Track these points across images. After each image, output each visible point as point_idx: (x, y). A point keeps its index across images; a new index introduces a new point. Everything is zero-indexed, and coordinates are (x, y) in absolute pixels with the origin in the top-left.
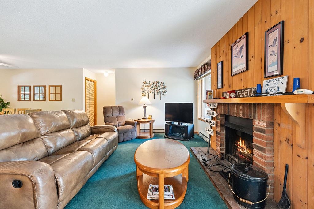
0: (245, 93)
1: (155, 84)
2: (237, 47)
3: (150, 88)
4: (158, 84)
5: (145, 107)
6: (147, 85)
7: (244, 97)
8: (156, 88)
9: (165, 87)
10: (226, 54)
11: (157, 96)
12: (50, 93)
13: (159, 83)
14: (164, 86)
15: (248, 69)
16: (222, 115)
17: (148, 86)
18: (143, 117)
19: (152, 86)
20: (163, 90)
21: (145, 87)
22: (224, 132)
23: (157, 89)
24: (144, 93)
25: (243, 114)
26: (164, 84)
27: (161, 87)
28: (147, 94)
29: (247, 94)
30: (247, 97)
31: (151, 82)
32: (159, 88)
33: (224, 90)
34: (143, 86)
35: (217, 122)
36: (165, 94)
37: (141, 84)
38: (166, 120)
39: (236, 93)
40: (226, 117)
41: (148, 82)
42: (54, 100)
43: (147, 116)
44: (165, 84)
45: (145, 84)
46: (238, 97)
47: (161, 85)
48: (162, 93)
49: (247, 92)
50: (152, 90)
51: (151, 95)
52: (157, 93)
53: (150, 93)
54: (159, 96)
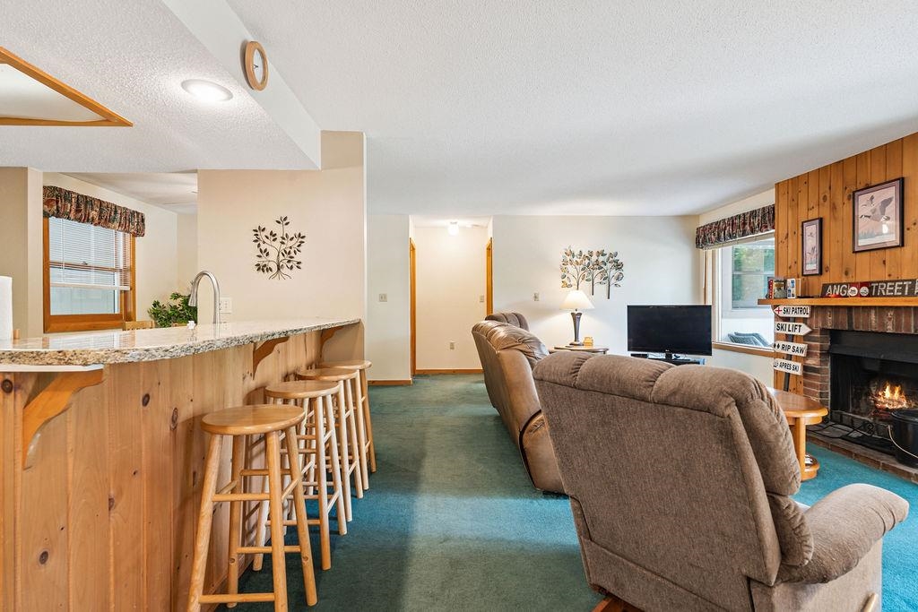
0: (897, 288)
1: (594, 258)
2: (872, 198)
3: (581, 267)
4: (601, 259)
6: (575, 259)
7: (894, 296)
8: (598, 267)
9: (619, 266)
10: (834, 204)
11: (601, 289)
13: (603, 255)
14: (616, 261)
15: (902, 244)
17: (577, 263)
18: (573, 340)
19: (587, 261)
20: (614, 273)
21: (569, 267)
23: (598, 271)
24: (565, 279)
25: (898, 326)
26: (616, 258)
27: (609, 265)
28: (574, 282)
29: (903, 291)
30: (903, 295)
31: (585, 252)
32: (605, 267)
34: (565, 263)
36: (618, 283)
37: (558, 257)
38: (629, 350)
39: (870, 289)
41: (577, 253)
43: (581, 340)
44: (620, 258)
45: (568, 258)
46: (876, 296)
47: (611, 259)
48: (613, 281)
49: (904, 286)
50: (586, 274)
51: (585, 285)
52: (600, 281)
53: (581, 280)
54: (604, 287)
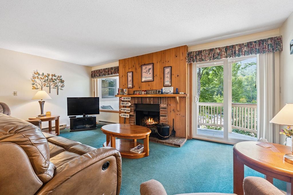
0: (153, 92)
1: (50, 77)
2: (146, 67)
3: (44, 80)
4: (54, 78)
5: (42, 104)
6: (40, 76)
7: (152, 94)
8: (52, 81)
9: (62, 81)
10: (136, 68)
11: (54, 91)
13: (55, 76)
14: (61, 80)
15: (153, 81)
16: (135, 104)
17: (41, 78)
18: (40, 114)
19: (47, 78)
20: (60, 84)
21: (36, 80)
22: (135, 114)
23: (52, 83)
24: (34, 85)
25: (154, 102)
26: (61, 78)
27: (58, 81)
28: (39, 87)
29: (154, 93)
30: (154, 94)
31: (45, 74)
32: (56, 81)
33: (134, 89)
34: (34, 77)
35: (131, 109)
36: (62, 88)
37: (30, 75)
38: (68, 115)
39: (146, 92)
40: (136, 105)
41: (41, 73)
43: (45, 113)
44: (63, 78)
45: (36, 76)
46: (148, 94)
47: (58, 78)
48: (60, 87)
49: (154, 92)
50: (46, 83)
51: (46, 89)
52: (53, 87)
53: (43, 86)
54: (56, 90)
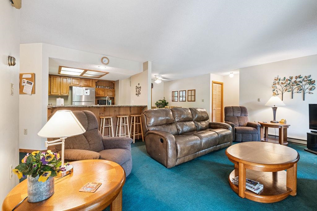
1: (293, 80)
3: (285, 85)
4: (298, 80)
5: (275, 109)
6: (281, 81)
8: (295, 84)
9: (311, 82)
11: (298, 95)
12: (188, 96)
13: (300, 77)
14: (310, 80)
17: (282, 83)
19: (289, 82)
20: (308, 86)
21: (277, 85)
23: (296, 86)
24: (275, 91)
26: (310, 79)
28: (280, 92)
31: (288, 77)
32: (301, 84)
34: (275, 84)
36: (311, 92)
37: (271, 82)
38: (310, 128)
41: (282, 78)
42: (191, 100)
44: (313, 78)
45: (277, 81)
47: (305, 79)
48: (307, 91)
50: (288, 88)
51: (287, 95)
52: (297, 91)
53: (284, 91)
54: (301, 95)
